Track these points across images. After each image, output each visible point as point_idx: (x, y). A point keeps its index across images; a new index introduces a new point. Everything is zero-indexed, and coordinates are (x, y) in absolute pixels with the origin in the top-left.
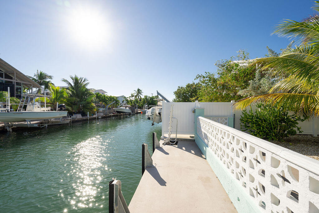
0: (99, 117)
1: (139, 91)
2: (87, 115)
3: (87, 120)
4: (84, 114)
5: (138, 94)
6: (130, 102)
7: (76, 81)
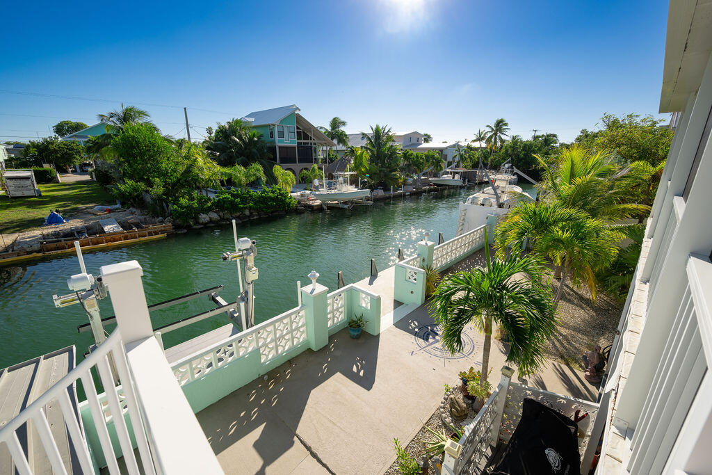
0: (407, 194)
1: (500, 125)
2: (389, 190)
3: (390, 198)
4: (386, 189)
5: (496, 134)
6: (469, 160)
7: (378, 133)
